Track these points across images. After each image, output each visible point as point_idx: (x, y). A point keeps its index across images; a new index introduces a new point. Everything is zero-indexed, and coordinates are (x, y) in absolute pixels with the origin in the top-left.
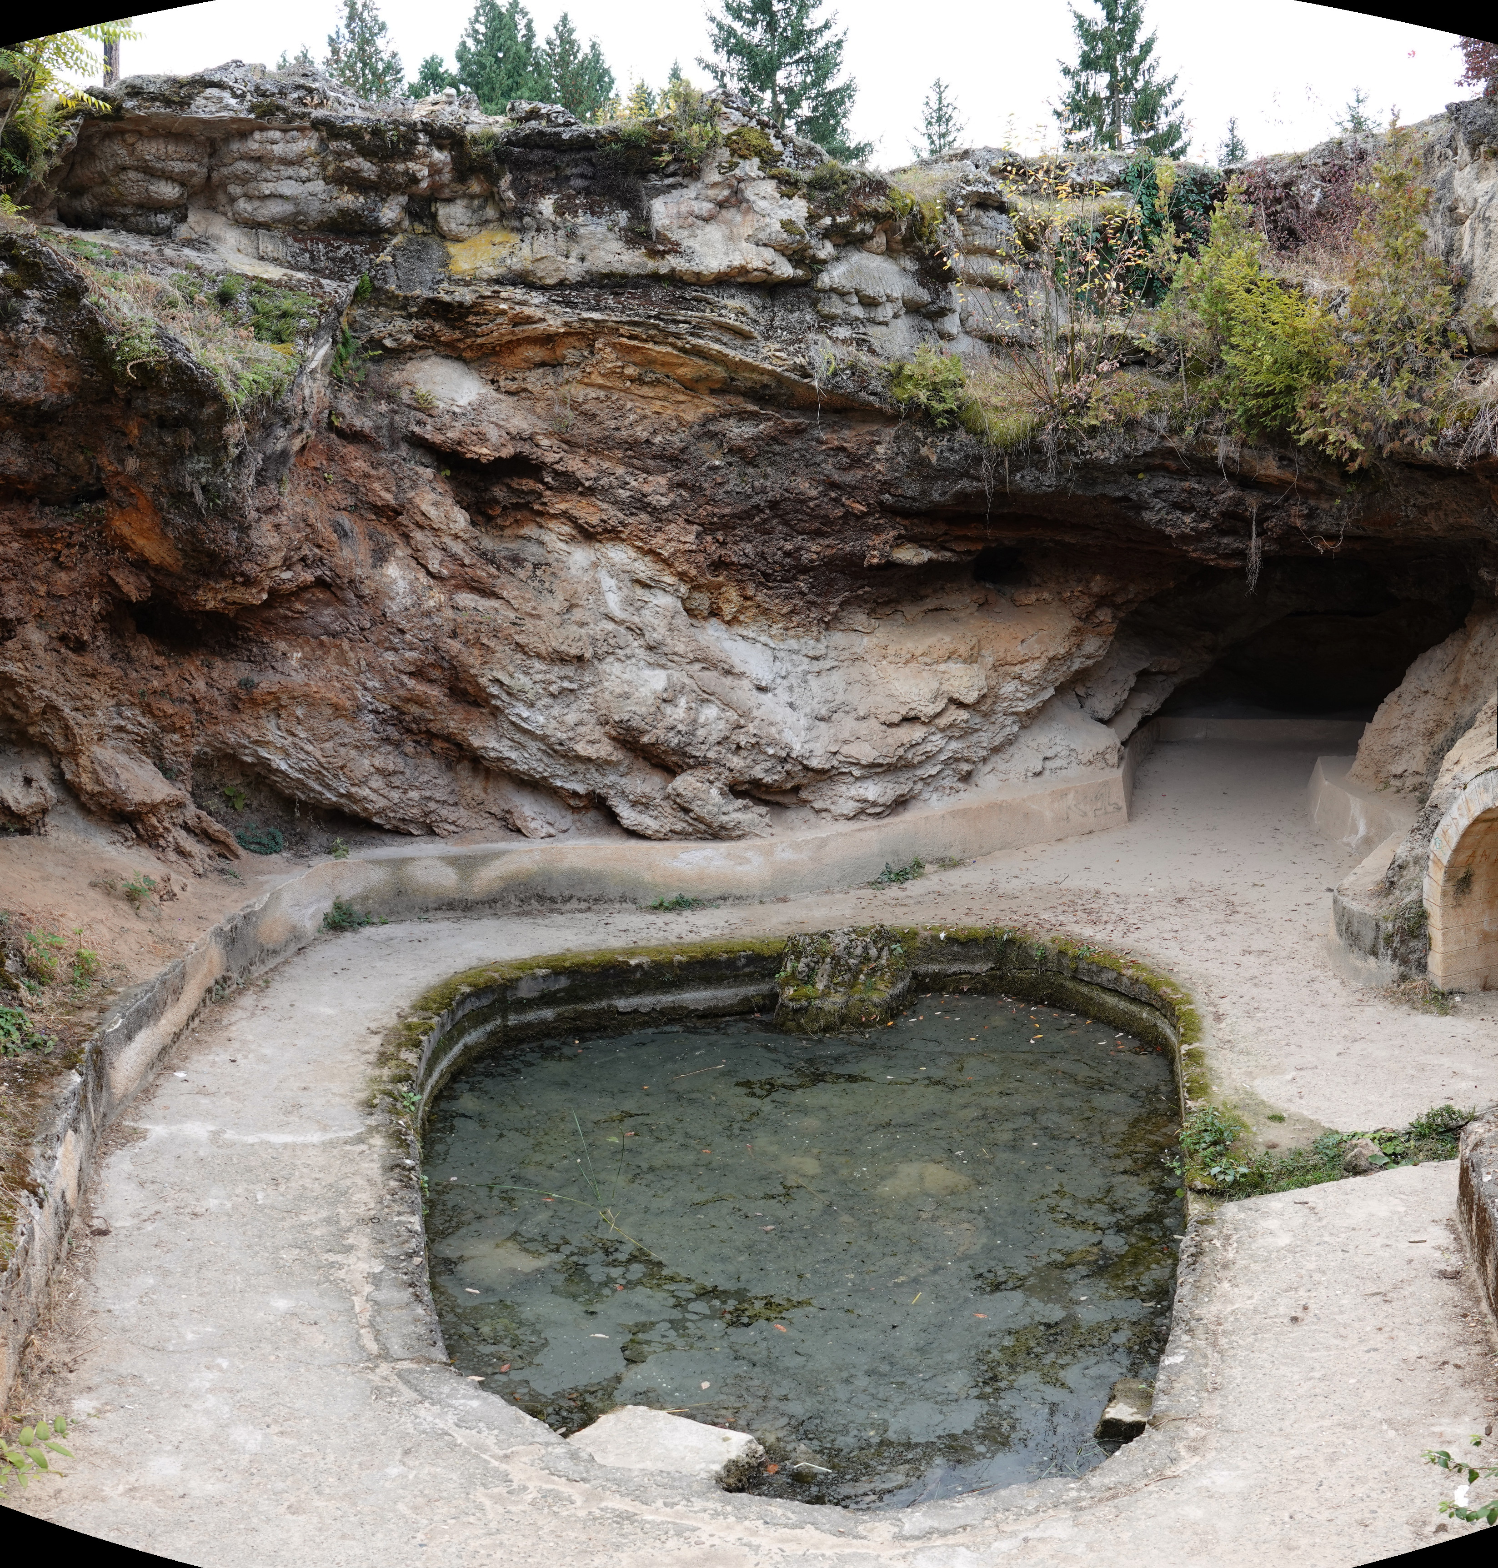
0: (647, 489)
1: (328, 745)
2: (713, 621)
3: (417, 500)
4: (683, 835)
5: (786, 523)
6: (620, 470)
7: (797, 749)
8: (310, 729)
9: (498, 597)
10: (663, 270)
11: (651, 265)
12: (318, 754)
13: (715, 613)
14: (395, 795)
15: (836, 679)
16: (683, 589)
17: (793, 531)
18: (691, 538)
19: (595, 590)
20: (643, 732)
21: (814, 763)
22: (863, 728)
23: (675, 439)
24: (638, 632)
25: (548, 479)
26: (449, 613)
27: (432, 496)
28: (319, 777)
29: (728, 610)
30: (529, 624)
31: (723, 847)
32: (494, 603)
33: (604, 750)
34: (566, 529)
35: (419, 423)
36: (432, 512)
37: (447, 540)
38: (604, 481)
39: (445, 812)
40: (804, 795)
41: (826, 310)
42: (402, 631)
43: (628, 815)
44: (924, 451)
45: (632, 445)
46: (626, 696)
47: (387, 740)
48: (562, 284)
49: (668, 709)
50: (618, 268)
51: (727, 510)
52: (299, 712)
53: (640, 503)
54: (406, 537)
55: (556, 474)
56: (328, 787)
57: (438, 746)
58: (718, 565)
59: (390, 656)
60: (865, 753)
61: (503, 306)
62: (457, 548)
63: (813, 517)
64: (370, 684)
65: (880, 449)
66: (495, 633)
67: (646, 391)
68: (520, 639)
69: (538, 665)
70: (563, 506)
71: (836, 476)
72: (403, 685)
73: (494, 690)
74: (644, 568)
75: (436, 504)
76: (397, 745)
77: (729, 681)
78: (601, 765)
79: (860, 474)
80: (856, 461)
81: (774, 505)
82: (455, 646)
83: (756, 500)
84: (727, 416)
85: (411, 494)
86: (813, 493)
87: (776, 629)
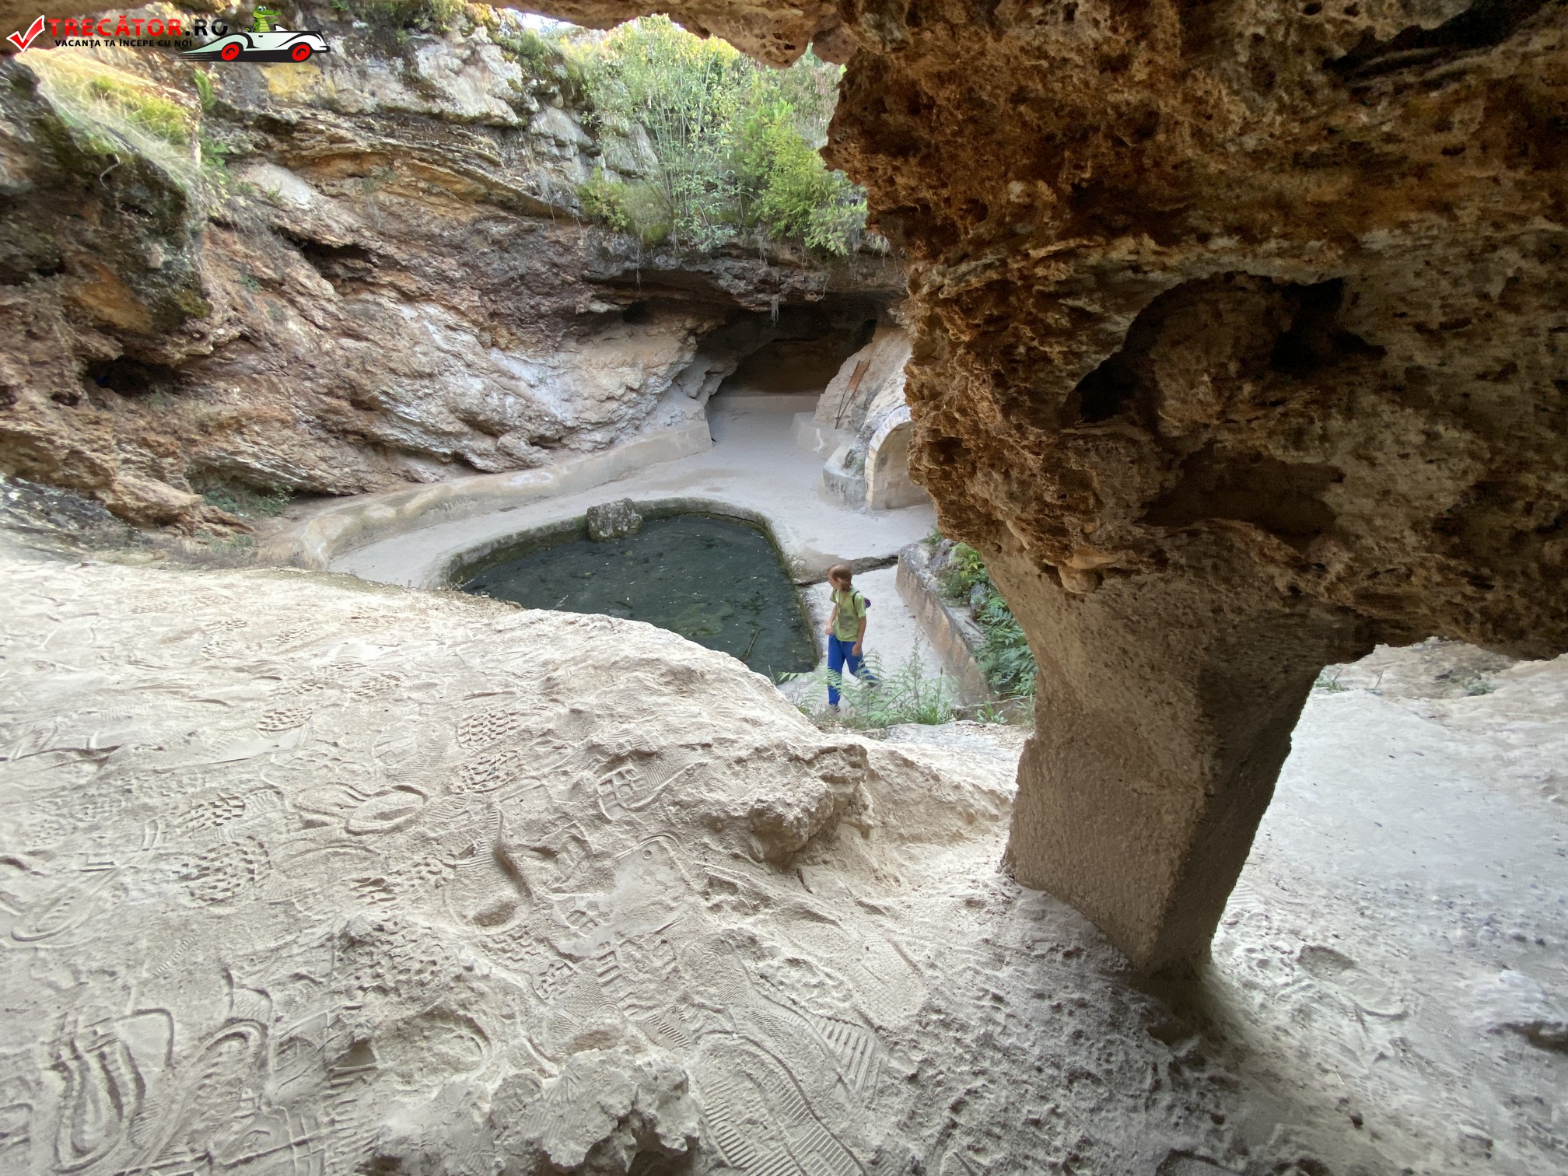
0: (444, 267)
1: (285, 447)
2: (495, 349)
3: (294, 274)
4: (511, 468)
5: (529, 288)
6: (425, 255)
7: (560, 418)
8: (269, 438)
9: (367, 340)
10: (436, 110)
11: (427, 106)
12: (280, 453)
13: (494, 344)
14: (336, 472)
15: (568, 379)
16: (476, 330)
17: (534, 293)
18: (476, 298)
19: (425, 332)
20: (478, 414)
21: (569, 424)
22: (588, 403)
23: (457, 233)
24: (457, 356)
25: (375, 260)
26: (340, 352)
27: (303, 272)
28: (286, 469)
29: (503, 342)
30: (394, 355)
31: (534, 472)
32: (364, 344)
33: (458, 426)
34: (393, 294)
35: (277, 217)
36: (308, 284)
37: (323, 302)
38: (415, 261)
39: (369, 477)
40: (565, 441)
41: (539, 149)
42: (312, 366)
43: (479, 462)
44: (605, 244)
45: (430, 237)
46: (463, 395)
47: (320, 439)
48: (361, 112)
49: (488, 399)
50: (401, 104)
51: (496, 281)
52: (256, 428)
53: (442, 277)
54: (292, 302)
55: (380, 256)
56: (294, 474)
57: (351, 438)
58: (494, 315)
59: (308, 384)
60: (594, 417)
61: (321, 127)
62: (332, 308)
63: (544, 285)
64: (299, 403)
65: (581, 243)
66: (375, 362)
67: (433, 199)
68: (392, 365)
69: (406, 381)
70: (388, 279)
71: (557, 259)
72: (322, 402)
73: (383, 398)
74: (451, 318)
75: (308, 277)
76: (326, 441)
77: (513, 382)
78: (458, 436)
79: (569, 258)
80: (568, 250)
81: (522, 277)
82: (351, 373)
83: (511, 274)
84: (487, 219)
85: (288, 270)
86: (544, 270)
87: (530, 352)
